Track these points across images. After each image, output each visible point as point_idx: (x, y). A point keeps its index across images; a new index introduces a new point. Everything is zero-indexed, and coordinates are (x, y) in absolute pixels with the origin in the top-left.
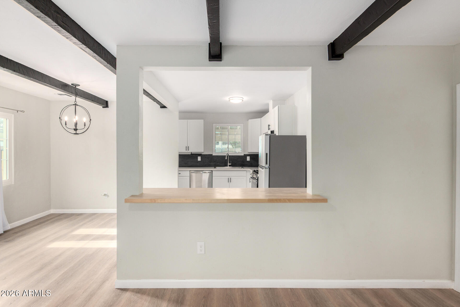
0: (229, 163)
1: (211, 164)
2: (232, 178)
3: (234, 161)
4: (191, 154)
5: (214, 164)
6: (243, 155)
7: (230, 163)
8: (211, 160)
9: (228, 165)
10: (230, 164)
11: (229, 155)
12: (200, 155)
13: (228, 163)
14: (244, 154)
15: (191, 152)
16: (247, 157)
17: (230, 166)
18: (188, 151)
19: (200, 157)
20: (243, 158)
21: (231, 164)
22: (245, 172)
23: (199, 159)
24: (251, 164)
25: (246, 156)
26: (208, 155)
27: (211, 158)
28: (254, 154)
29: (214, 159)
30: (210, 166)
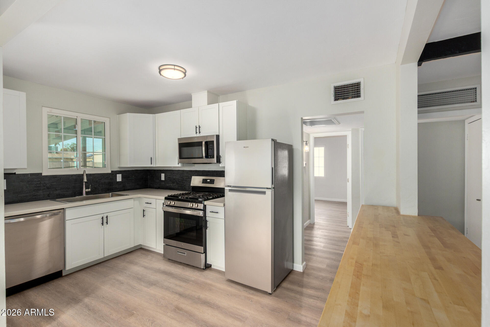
0: (86, 188)
1: (39, 194)
3: (95, 184)
6: (110, 172)
7: (89, 188)
9: (84, 193)
10: (87, 190)
13: (83, 188)
14: (112, 171)
16: (117, 175)
20: (110, 177)
21: (90, 190)
24: (124, 186)
25: (114, 173)
26: (30, 175)
27: (39, 181)
28: (128, 170)
29: (45, 184)
30: (35, 198)
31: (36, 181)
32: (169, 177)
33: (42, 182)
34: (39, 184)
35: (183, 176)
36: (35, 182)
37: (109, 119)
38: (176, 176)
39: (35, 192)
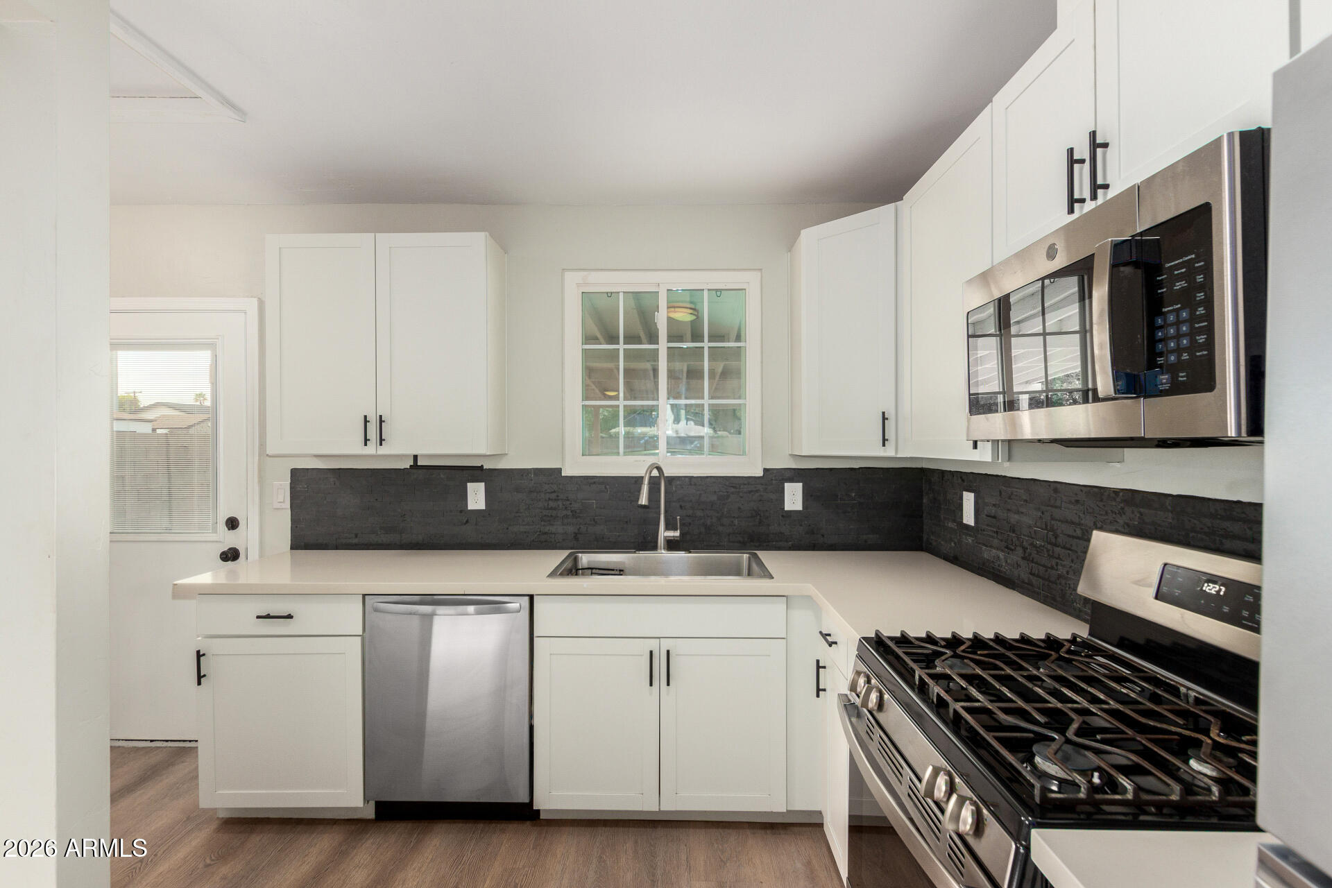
0: (667, 528)
1: (553, 529)
2: (677, 647)
3: (699, 513)
4: (415, 466)
5: (571, 529)
6: (760, 473)
7: (675, 529)
8: (552, 504)
9: (661, 541)
10: (671, 534)
11: (668, 472)
12: (476, 473)
13: (658, 525)
14: (766, 470)
15: (415, 457)
16: (786, 485)
17: (672, 545)
18: (383, 450)
19: (482, 486)
20: (757, 491)
21: (677, 534)
22: (780, 606)
23: (476, 497)
24: (813, 533)
25: (775, 479)
26: (535, 474)
27: (555, 492)
28: (831, 469)
29: (569, 502)
30: (545, 541)
31: (548, 491)
32: (993, 511)
33: (561, 496)
34: (555, 500)
35: (1053, 519)
36: (545, 493)
37: (759, 274)
38: (1018, 512)
39: (545, 523)
